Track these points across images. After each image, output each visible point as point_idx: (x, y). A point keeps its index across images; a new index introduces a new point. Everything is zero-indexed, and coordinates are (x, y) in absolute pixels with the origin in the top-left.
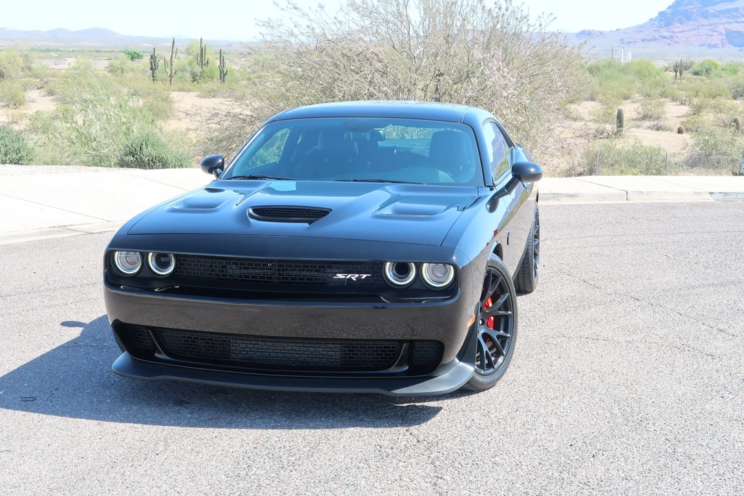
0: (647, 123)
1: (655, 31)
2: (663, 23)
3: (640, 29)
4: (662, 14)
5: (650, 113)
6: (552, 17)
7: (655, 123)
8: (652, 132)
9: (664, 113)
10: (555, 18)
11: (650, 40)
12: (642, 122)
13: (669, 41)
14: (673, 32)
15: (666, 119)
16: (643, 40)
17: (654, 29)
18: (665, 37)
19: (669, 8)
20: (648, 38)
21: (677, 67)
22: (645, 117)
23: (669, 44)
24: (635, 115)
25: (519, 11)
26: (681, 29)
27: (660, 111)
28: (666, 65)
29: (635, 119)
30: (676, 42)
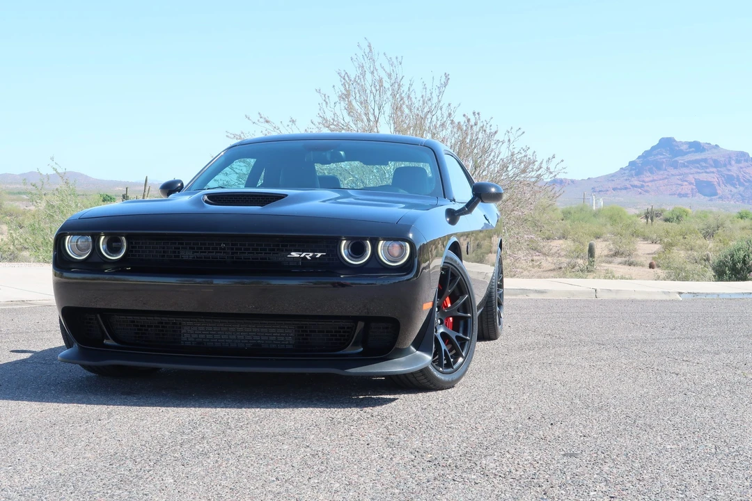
0: (619, 259)
1: (626, 180)
2: (633, 172)
3: (611, 178)
4: (632, 163)
5: (622, 250)
6: (520, 132)
7: (627, 259)
8: (624, 266)
9: (635, 250)
10: (523, 133)
11: (621, 189)
12: (613, 258)
13: (640, 190)
14: (643, 181)
15: (637, 255)
16: (614, 189)
17: (625, 178)
18: (636, 186)
19: (639, 157)
20: (619, 187)
21: (648, 213)
22: (616, 254)
23: (640, 193)
24: (606, 252)
25: (488, 126)
26: (651, 179)
27: (631, 248)
28: (638, 212)
29: (607, 256)
30: (647, 191)
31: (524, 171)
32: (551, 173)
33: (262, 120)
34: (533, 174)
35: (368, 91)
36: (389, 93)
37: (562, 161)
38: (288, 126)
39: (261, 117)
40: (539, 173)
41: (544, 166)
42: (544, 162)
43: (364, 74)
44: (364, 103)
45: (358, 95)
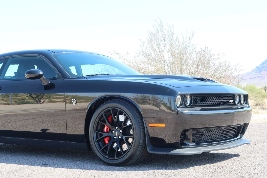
0: (258, 107)
1: (255, 74)
2: (258, 71)
3: (249, 74)
4: (257, 67)
5: (259, 103)
6: (224, 54)
7: (262, 107)
8: (261, 110)
9: (265, 103)
10: (225, 55)
11: (253, 78)
12: (255, 107)
13: (261, 79)
14: (262, 75)
15: (266, 105)
16: (250, 78)
17: (255, 73)
18: (259, 77)
19: (260, 65)
20: (252, 77)
21: (266, 88)
22: (257, 105)
23: (261, 80)
24: (253, 104)
25: (210, 52)
26: (265, 73)
27: (263, 102)
28: (261, 88)
29: (253, 106)
30: (264, 79)
31: (225, 71)
32: (237, 71)
33: (115, 53)
34: (229, 72)
35: (160, 39)
36: (168, 40)
37: (242, 66)
38: (126, 55)
39: (115, 52)
40: (231, 71)
41: (234, 68)
42: (234, 67)
43: (158, 32)
44: (158, 45)
45: (156, 41)
